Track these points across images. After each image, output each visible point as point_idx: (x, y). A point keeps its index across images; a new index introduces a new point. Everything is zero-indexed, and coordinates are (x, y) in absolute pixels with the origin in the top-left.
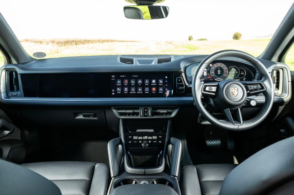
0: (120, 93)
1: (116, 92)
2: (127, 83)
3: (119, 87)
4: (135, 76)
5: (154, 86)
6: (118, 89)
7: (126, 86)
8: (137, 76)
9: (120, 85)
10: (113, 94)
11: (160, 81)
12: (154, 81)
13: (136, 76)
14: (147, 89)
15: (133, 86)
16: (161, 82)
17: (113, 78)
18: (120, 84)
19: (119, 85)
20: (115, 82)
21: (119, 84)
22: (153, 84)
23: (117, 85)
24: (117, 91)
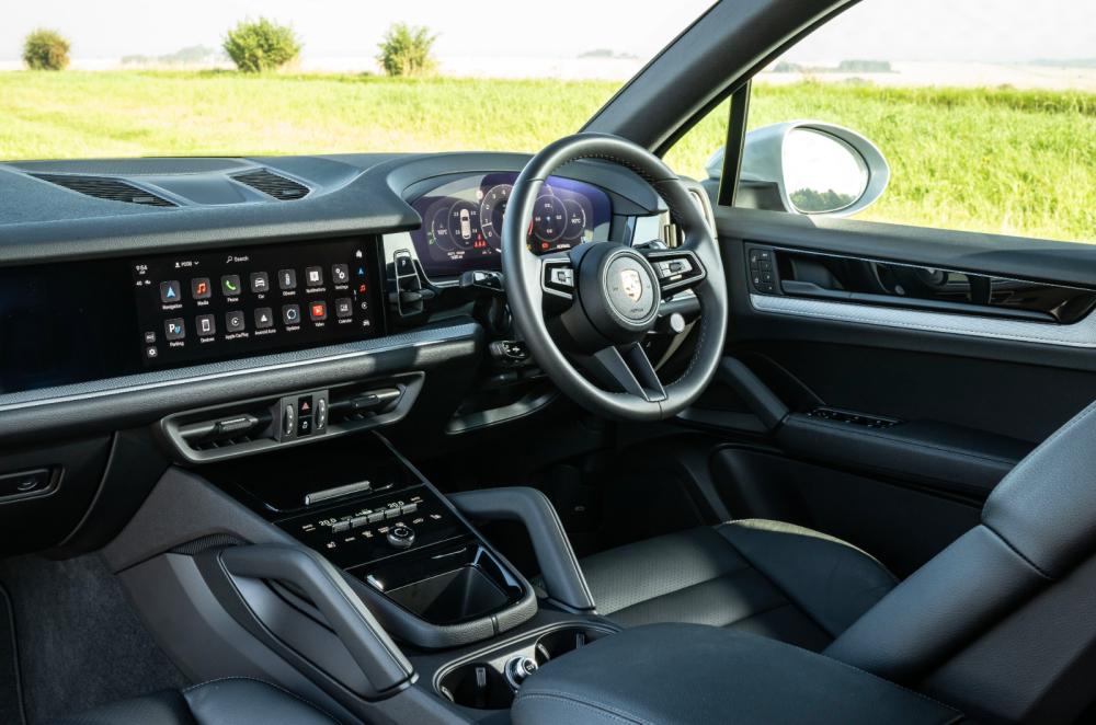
0: (182, 344)
1: (162, 342)
2: (209, 295)
3: (173, 315)
4: (237, 259)
5: (317, 298)
6: (172, 327)
7: (204, 311)
8: (246, 258)
9: (180, 306)
10: (152, 352)
11: (338, 271)
12: (314, 276)
13: (241, 259)
14: (291, 314)
15: (234, 307)
16: (342, 276)
17: (143, 278)
18: (178, 303)
19: (172, 307)
20: (154, 294)
21: (173, 303)
22: (313, 290)
23: (165, 307)
24: (169, 338)
